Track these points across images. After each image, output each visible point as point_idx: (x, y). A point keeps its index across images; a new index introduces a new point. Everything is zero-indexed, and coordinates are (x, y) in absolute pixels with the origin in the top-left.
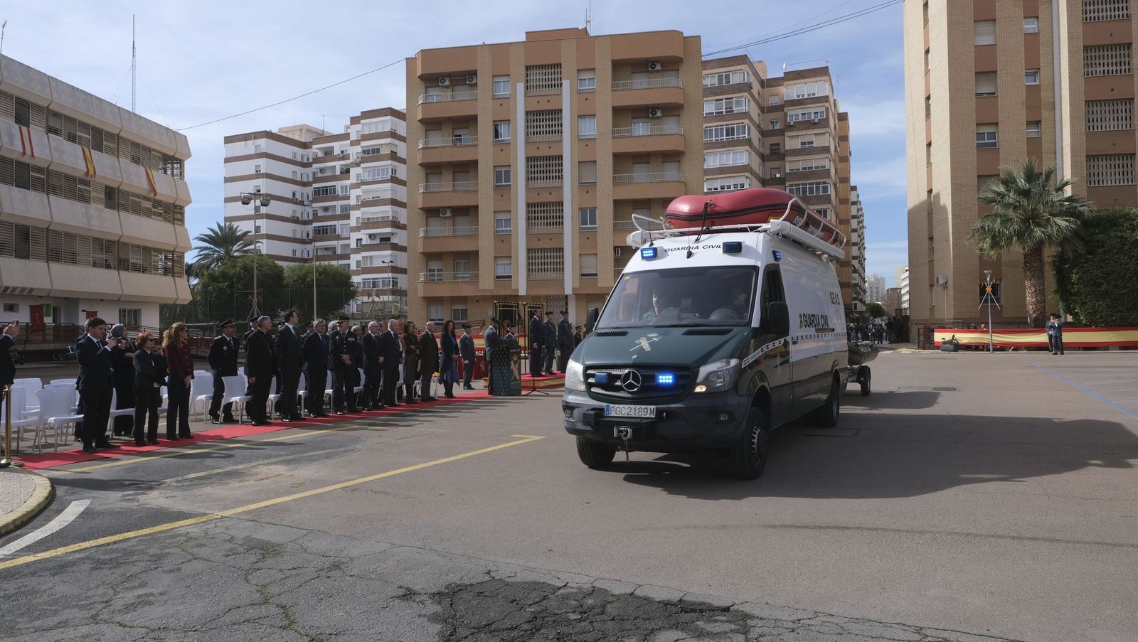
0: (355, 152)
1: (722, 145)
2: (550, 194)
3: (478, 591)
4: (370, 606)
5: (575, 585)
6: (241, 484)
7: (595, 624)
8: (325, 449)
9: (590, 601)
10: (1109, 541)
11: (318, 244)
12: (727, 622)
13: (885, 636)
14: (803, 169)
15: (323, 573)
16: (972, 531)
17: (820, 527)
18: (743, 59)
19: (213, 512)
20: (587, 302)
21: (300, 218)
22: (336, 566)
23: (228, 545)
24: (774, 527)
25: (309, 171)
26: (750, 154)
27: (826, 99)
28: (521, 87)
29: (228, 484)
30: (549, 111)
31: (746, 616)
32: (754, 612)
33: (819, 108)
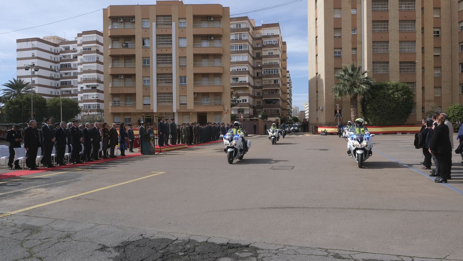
0: (80, 49)
1: (237, 52)
2: (167, 70)
3: (137, 244)
4: (84, 255)
5: (181, 239)
6: (22, 198)
7: (191, 257)
8: (65, 180)
9: (188, 246)
10: (391, 209)
11: (62, 89)
12: (248, 252)
13: (314, 254)
14: (269, 63)
15: (62, 240)
16: (341, 207)
17: (283, 208)
18: (246, 18)
19: (7, 212)
20: (183, 115)
21: (54, 77)
22: (68, 236)
23: (13, 229)
24: (264, 208)
25: (58, 57)
26: (248, 57)
27: (278, 36)
28: (154, 24)
29: (15, 198)
30: (166, 35)
31: (256, 249)
32: (259, 247)
33: (276, 39)
